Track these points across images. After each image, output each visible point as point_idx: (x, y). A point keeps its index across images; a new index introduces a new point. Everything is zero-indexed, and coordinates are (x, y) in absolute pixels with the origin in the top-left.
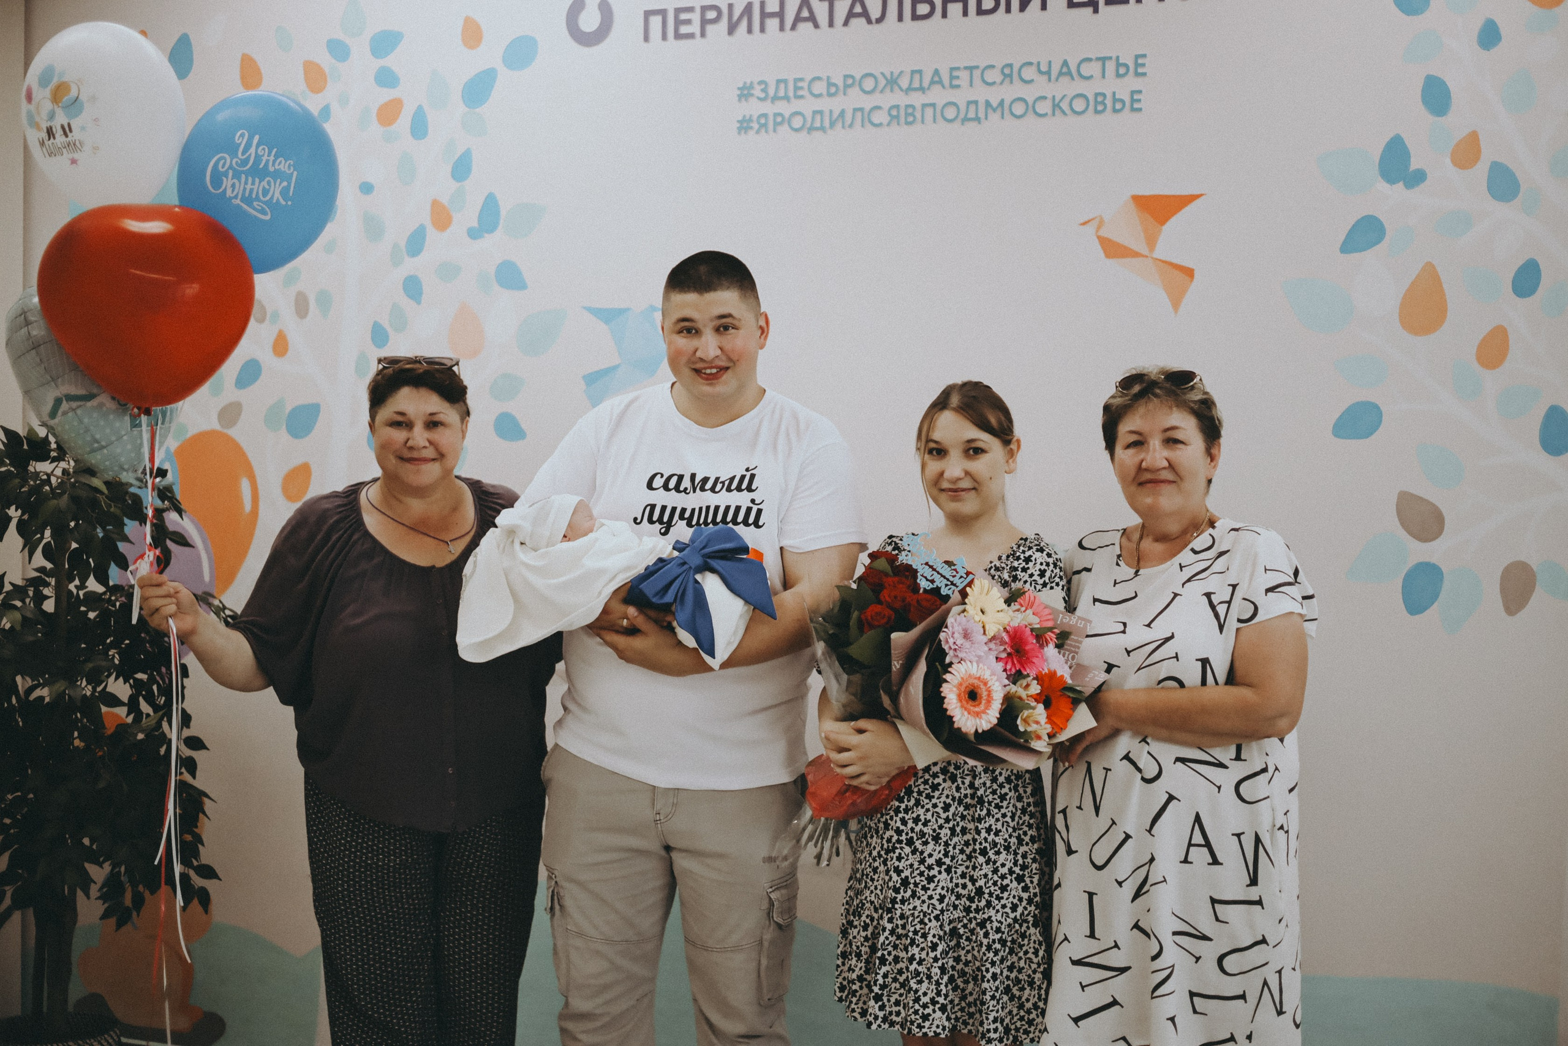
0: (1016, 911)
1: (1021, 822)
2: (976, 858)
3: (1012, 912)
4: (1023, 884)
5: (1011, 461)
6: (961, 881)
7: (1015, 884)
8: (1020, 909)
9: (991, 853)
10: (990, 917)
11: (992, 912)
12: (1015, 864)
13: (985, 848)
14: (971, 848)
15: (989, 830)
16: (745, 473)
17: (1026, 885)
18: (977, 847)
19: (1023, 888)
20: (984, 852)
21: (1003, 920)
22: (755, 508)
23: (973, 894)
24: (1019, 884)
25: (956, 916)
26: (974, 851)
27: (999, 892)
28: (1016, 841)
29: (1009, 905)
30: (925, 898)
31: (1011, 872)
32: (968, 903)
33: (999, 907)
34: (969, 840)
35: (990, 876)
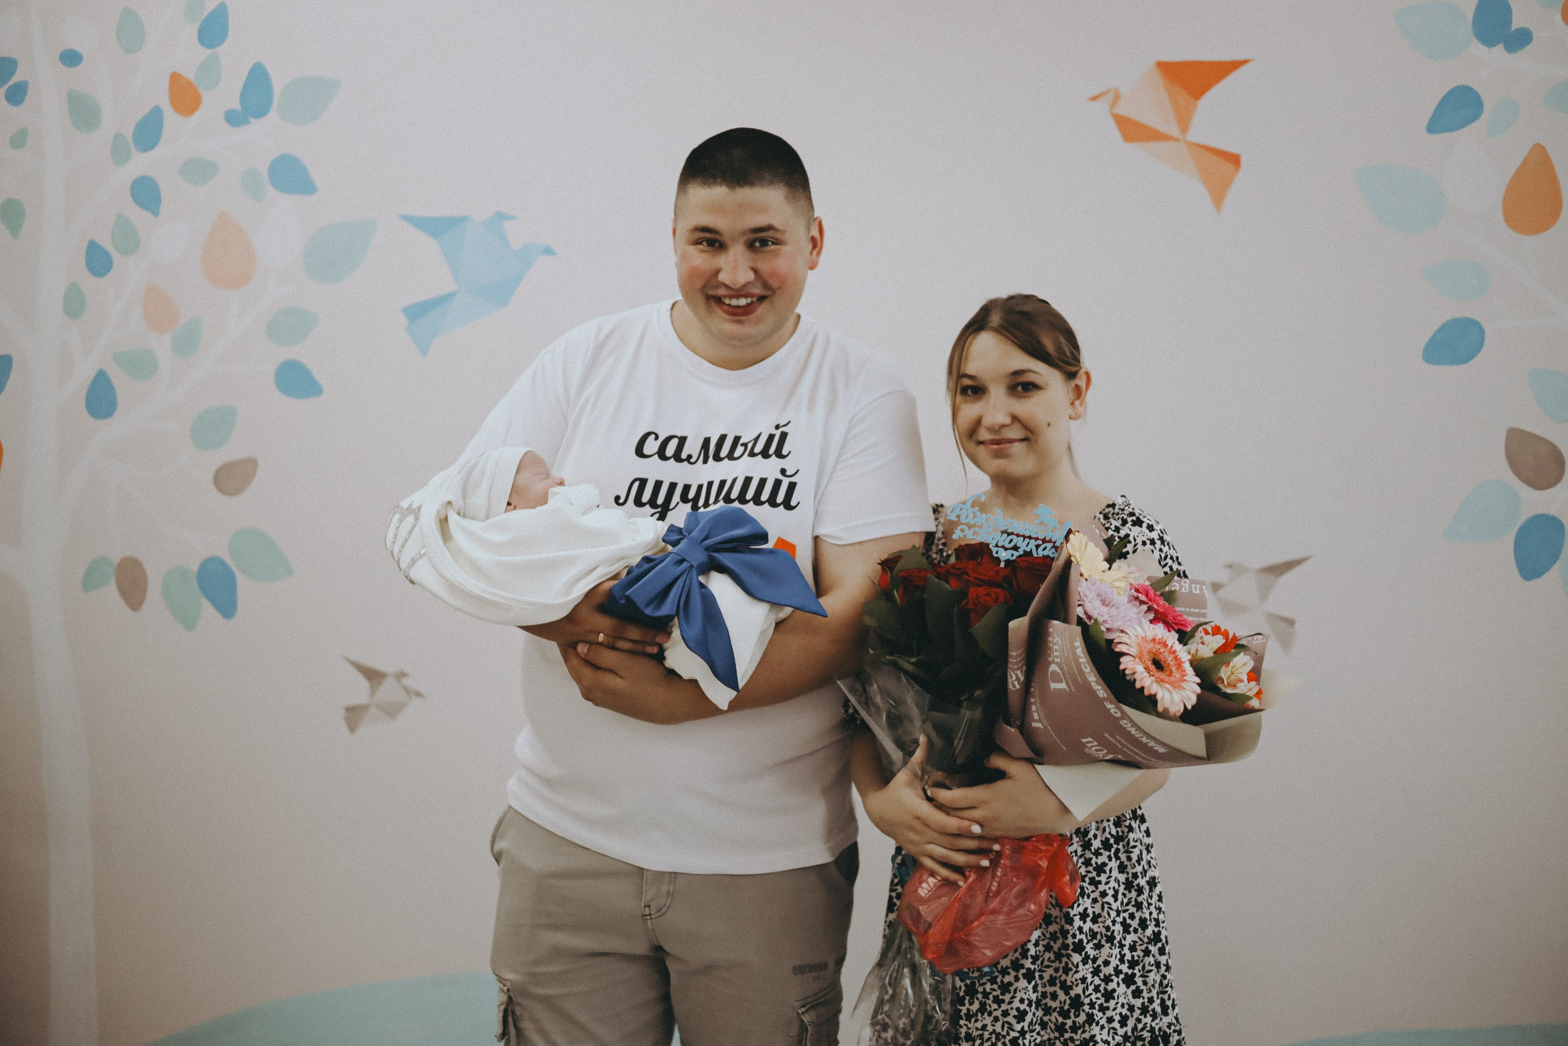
0: (1126, 1025)
1: (1126, 901)
2: (1069, 956)
3: (1121, 1027)
4: (1133, 987)
5: (1077, 403)
6: (1049, 989)
7: (1123, 986)
8: (1131, 1023)
9: (1089, 949)
10: (1094, 1036)
11: (1096, 1030)
12: (1122, 961)
13: (1081, 941)
14: (1060, 942)
15: (1084, 916)
16: (774, 431)
17: (1138, 987)
18: (1070, 941)
19: (1133, 992)
20: (1079, 948)
21: (1110, 1039)
22: (785, 483)
23: (1066, 1007)
24: (1128, 987)
25: (1046, 1037)
26: (1065, 946)
27: (1103, 1000)
28: (1121, 929)
29: (1117, 1018)
30: (998, 1013)
31: (1118, 972)
32: (1060, 1020)
33: (1103, 1022)
34: (1055, 932)
35: (1089, 980)
